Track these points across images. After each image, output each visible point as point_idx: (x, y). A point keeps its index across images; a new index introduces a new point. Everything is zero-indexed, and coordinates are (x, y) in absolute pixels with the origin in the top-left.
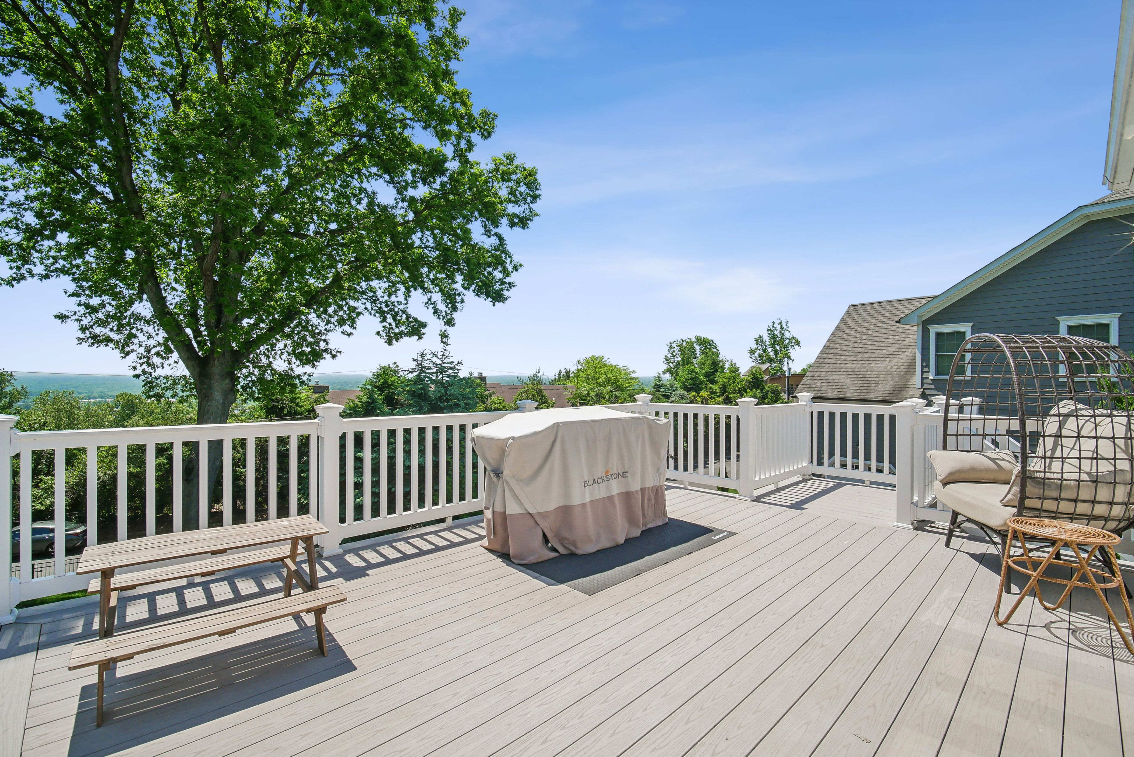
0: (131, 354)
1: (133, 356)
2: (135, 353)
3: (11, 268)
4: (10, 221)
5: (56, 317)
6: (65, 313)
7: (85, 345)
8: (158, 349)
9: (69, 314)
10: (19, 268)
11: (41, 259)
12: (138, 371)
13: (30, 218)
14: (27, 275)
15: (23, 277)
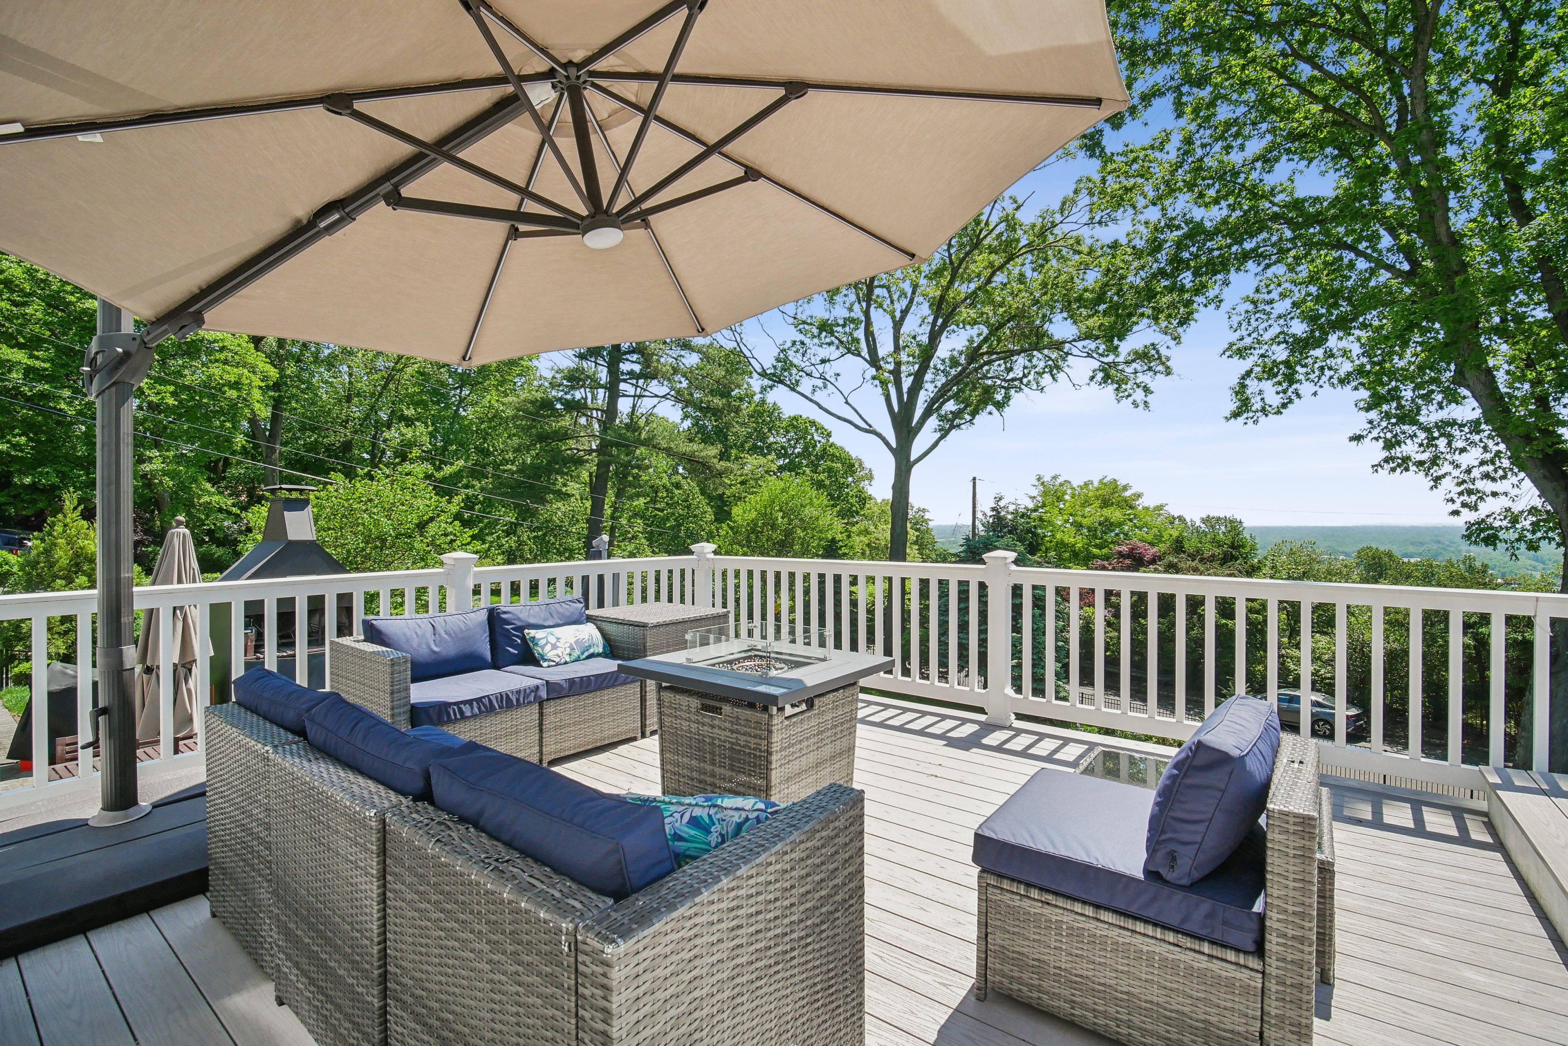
0: (1444, 481)
1: (1448, 484)
2: (1448, 478)
3: (1278, 393)
4: (1277, 336)
5: (1352, 439)
6: (1358, 433)
7: (1383, 473)
8: (1485, 468)
9: (1365, 433)
10: (1285, 392)
11: (1307, 374)
12: (1457, 506)
13: (1299, 328)
14: (1293, 397)
15: (1291, 401)
